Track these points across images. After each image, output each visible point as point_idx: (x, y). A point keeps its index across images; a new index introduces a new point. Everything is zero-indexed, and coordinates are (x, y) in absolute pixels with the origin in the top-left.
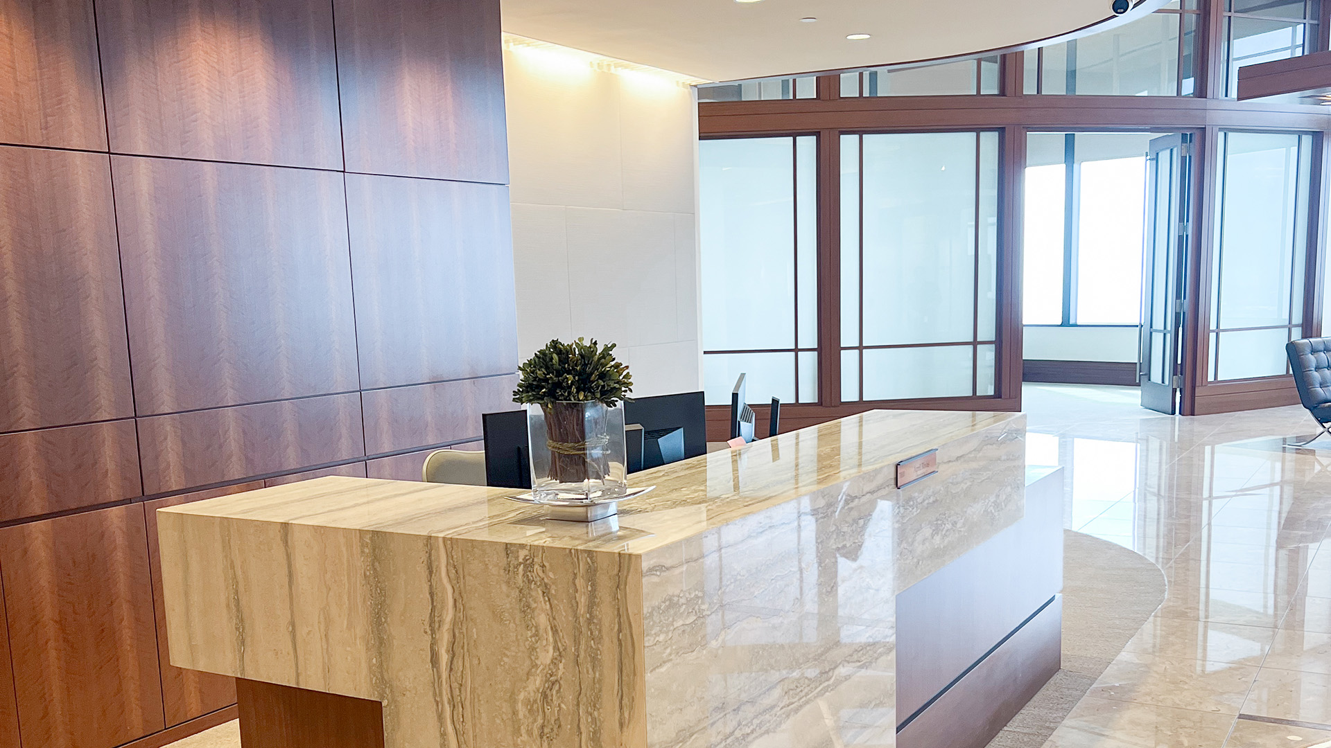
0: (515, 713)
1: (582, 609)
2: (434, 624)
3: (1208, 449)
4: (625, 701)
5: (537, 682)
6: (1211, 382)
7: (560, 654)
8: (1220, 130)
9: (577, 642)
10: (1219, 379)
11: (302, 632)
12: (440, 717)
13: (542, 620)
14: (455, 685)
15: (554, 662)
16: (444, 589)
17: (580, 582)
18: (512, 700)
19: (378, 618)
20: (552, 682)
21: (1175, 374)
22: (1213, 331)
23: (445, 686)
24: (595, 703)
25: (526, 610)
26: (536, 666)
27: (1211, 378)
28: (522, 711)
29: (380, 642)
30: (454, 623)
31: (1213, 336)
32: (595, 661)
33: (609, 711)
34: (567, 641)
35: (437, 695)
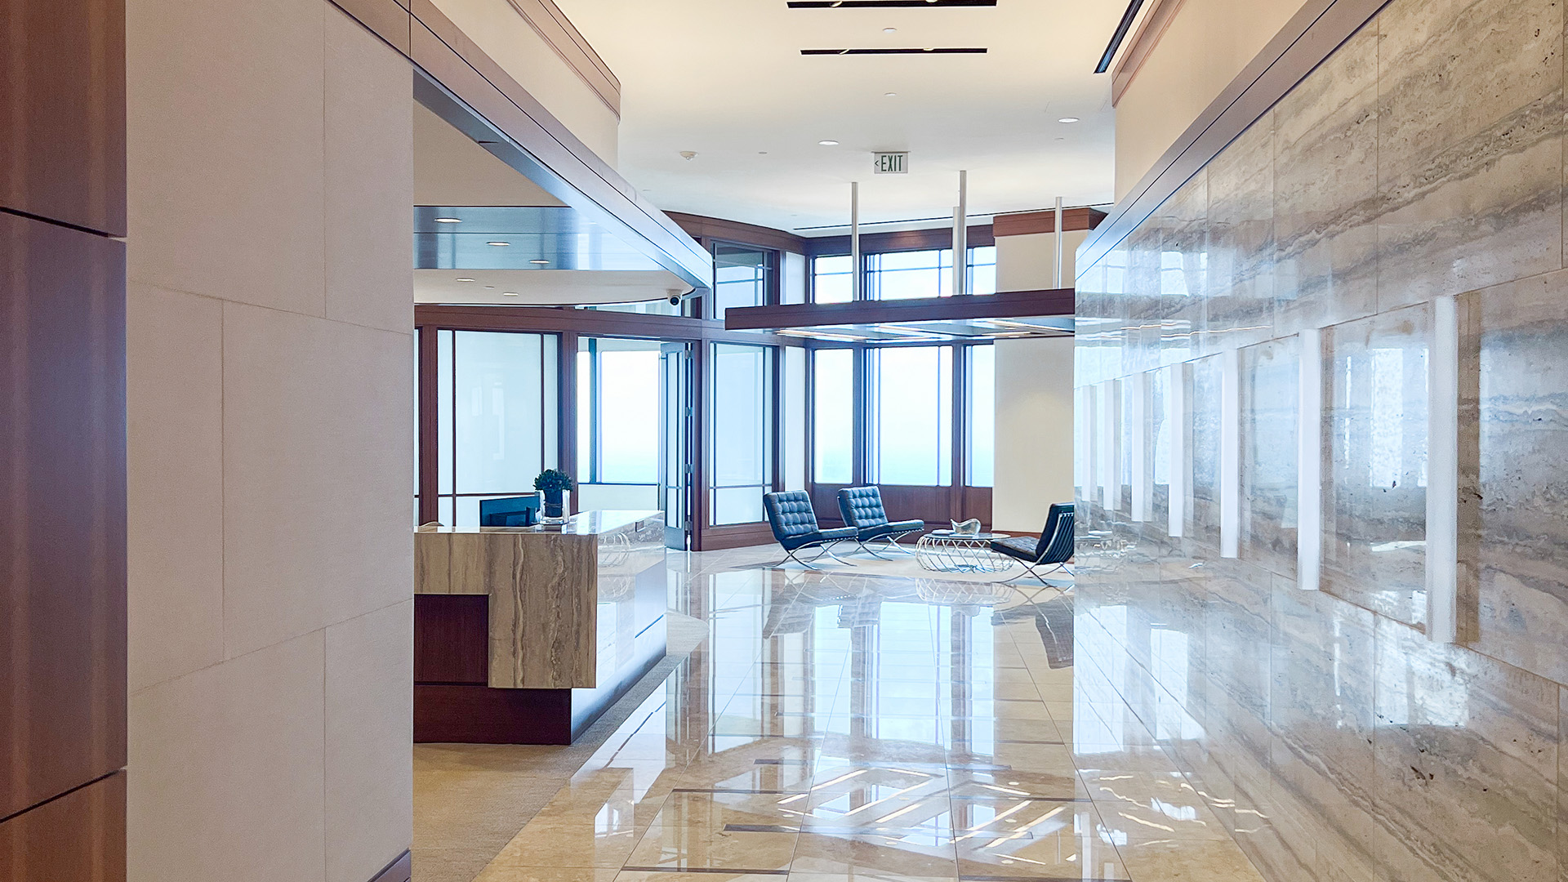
0: (547, 591)
1: (575, 553)
2: (515, 564)
3: (711, 576)
4: (590, 582)
5: (556, 580)
6: (711, 526)
7: (566, 569)
8: (711, 342)
9: (573, 565)
10: (717, 524)
11: (453, 573)
12: (515, 597)
13: (560, 559)
14: (523, 585)
15: (564, 572)
16: (520, 552)
17: (575, 545)
18: (546, 586)
19: (490, 564)
20: (562, 578)
21: (686, 520)
22: (712, 488)
23: (518, 585)
24: (579, 583)
25: (554, 556)
26: (556, 574)
27: (711, 523)
28: (549, 590)
29: (490, 572)
30: (523, 562)
31: (712, 491)
32: (579, 570)
33: (584, 587)
34: (570, 565)
35: (515, 591)
